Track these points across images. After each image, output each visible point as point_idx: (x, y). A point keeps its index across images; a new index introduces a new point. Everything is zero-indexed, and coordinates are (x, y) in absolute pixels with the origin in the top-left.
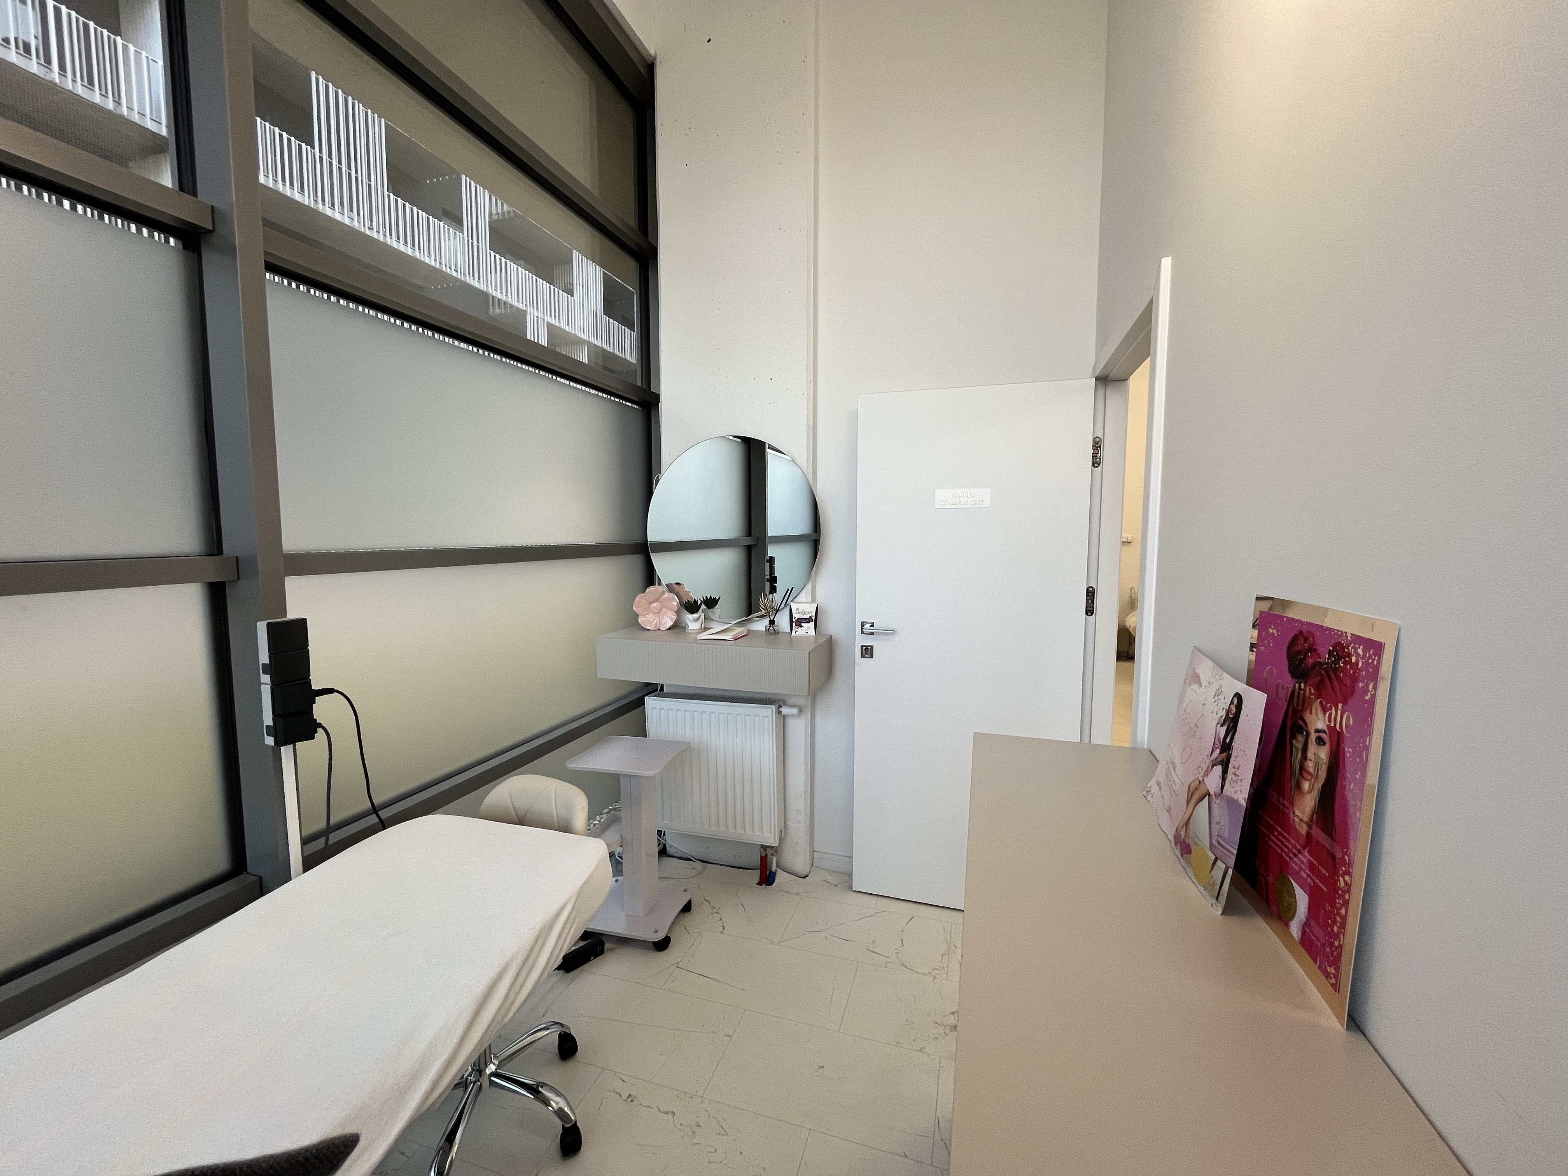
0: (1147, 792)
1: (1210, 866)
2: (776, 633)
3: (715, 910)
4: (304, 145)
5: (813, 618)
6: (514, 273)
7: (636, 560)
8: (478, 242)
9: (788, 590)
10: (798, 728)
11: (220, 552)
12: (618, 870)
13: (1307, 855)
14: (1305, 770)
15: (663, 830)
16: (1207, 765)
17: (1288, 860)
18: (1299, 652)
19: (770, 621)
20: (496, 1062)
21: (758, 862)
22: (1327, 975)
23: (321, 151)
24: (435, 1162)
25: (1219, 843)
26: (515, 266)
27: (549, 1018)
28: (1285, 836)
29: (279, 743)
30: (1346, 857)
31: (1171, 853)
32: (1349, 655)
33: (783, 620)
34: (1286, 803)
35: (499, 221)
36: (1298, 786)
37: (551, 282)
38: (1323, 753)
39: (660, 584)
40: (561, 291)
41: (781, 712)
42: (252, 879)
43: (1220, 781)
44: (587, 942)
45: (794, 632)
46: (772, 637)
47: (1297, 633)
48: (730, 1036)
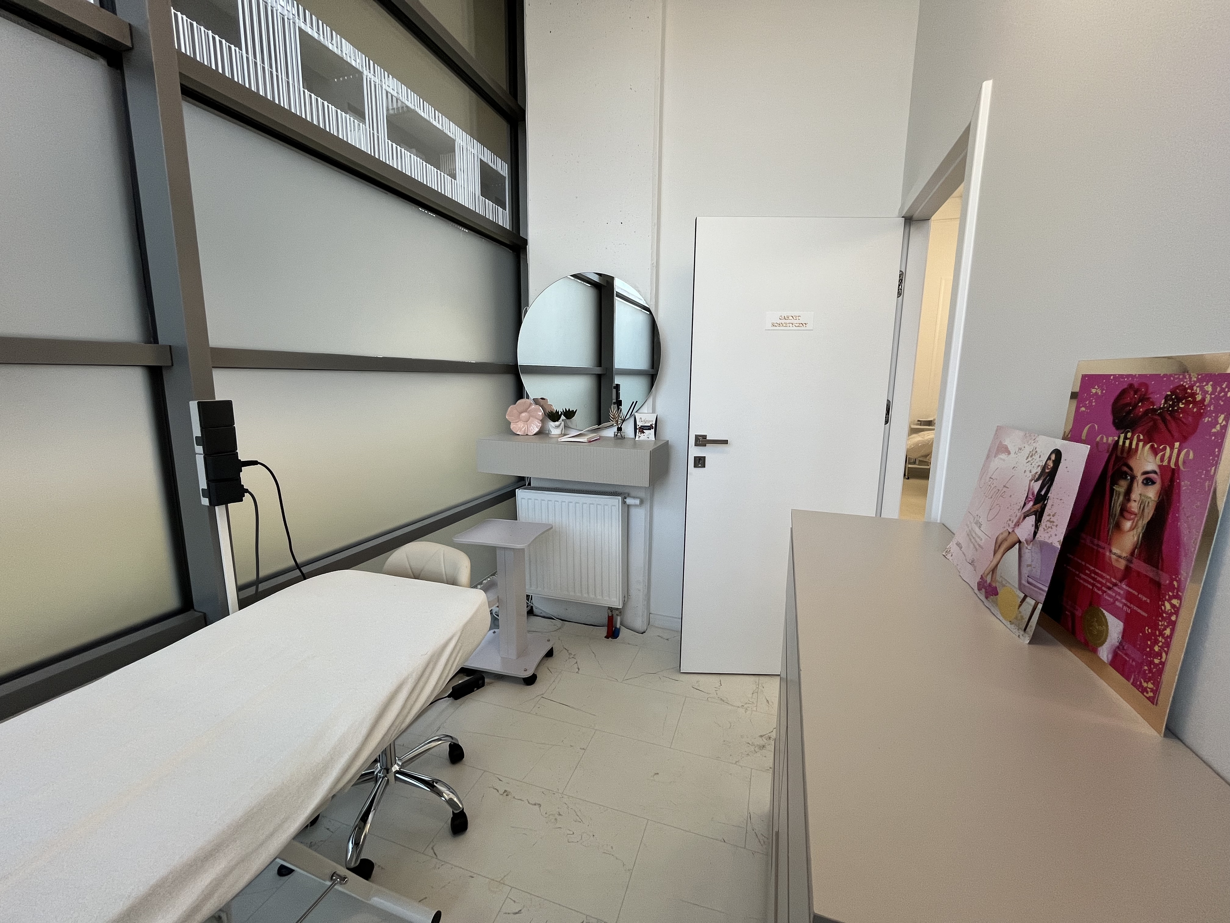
0: (946, 552)
1: (1019, 603)
2: (623, 438)
3: (572, 656)
4: (233, 46)
5: (654, 426)
6: (408, 160)
7: (508, 380)
8: (378, 133)
9: (633, 402)
10: (639, 516)
11: (155, 341)
12: (495, 625)
13: (1124, 586)
14: (1127, 511)
15: (531, 595)
16: (1018, 517)
17: (1100, 593)
18: (1129, 404)
19: (618, 428)
20: (400, 764)
21: (605, 621)
22: (1144, 690)
23: (247, 52)
24: (352, 836)
25: (1029, 583)
26: (409, 154)
27: (442, 732)
28: (1098, 573)
29: (214, 503)
30: (1175, 583)
31: (976, 599)
32: (1193, 395)
33: (628, 429)
34: (1101, 543)
35: (394, 115)
36: (1118, 527)
37: (438, 168)
38: (1152, 493)
39: (528, 397)
40: (446, 175)
41: (626, 502)
42: (198, 614)
43: (1033, 529)
44: (469, 678)
45: (637, 437)
46: (619, 441)
47: (1126, 387)
48: (584, 749)
